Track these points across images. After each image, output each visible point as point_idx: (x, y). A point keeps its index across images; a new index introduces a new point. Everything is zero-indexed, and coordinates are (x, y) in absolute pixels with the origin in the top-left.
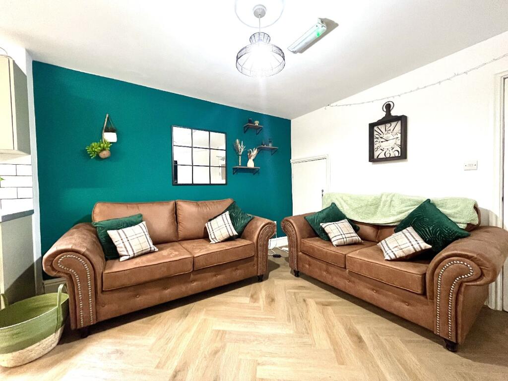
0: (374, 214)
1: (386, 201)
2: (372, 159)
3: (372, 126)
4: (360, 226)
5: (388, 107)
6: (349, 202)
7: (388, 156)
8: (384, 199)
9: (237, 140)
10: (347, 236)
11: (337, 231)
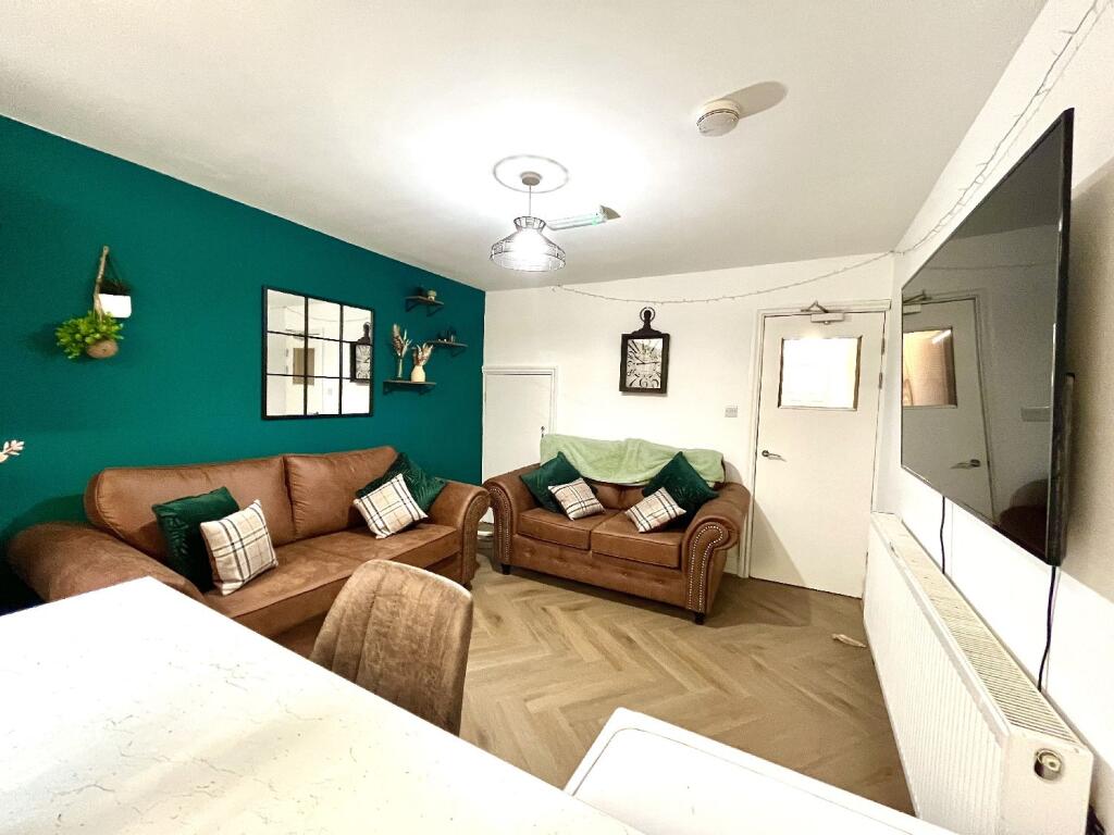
0: (617, 469)
1: (632, 452)
2: (624, 388)
3: (626, 338)
4: (597, 487)
5: (648, 315)
6: (584, 450)
7: (644, 386)
8: (630, 448)
9: (395, 326)
10: (586, 504)
11: (573, 498)
